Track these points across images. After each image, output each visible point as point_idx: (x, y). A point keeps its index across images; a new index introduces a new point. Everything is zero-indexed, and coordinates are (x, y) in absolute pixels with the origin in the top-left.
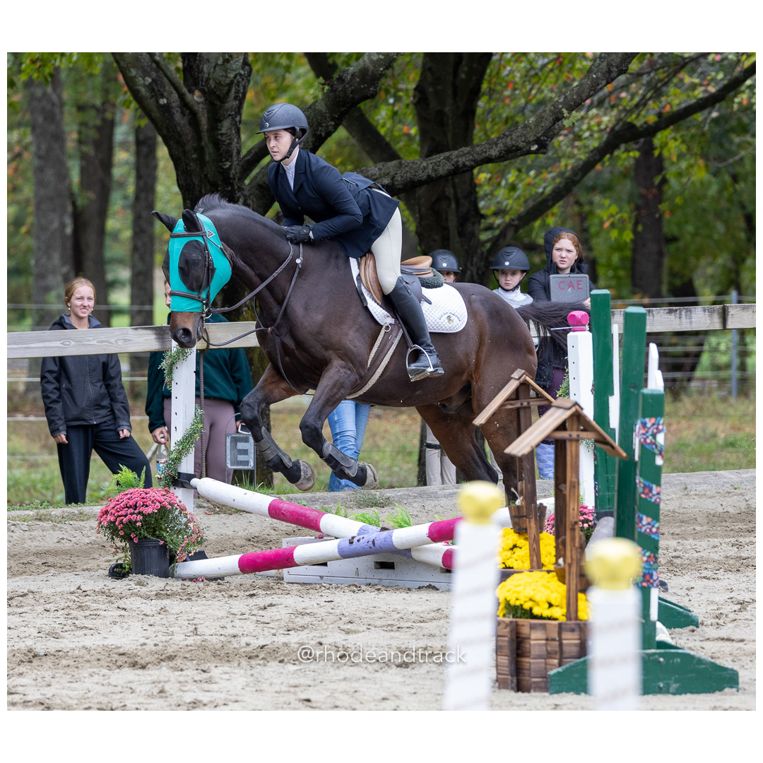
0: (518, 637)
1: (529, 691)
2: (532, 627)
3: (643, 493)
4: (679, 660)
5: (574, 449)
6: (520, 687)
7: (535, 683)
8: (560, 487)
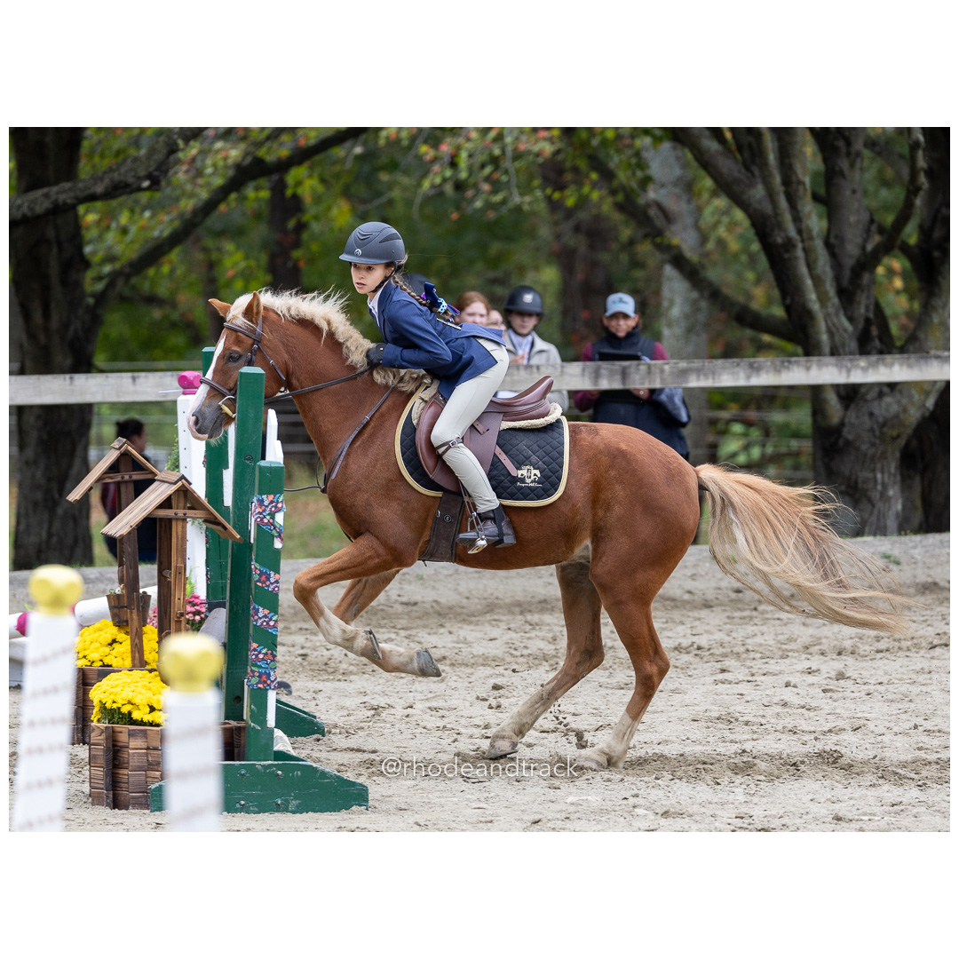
0: (114, 746)
1: (127, 809)
2: (131, 734)
3: (259, 581)
4: (299, 773)
5: (180, 529)
6: (116, 804)
7: (134, 798)
8: (164, 573)
